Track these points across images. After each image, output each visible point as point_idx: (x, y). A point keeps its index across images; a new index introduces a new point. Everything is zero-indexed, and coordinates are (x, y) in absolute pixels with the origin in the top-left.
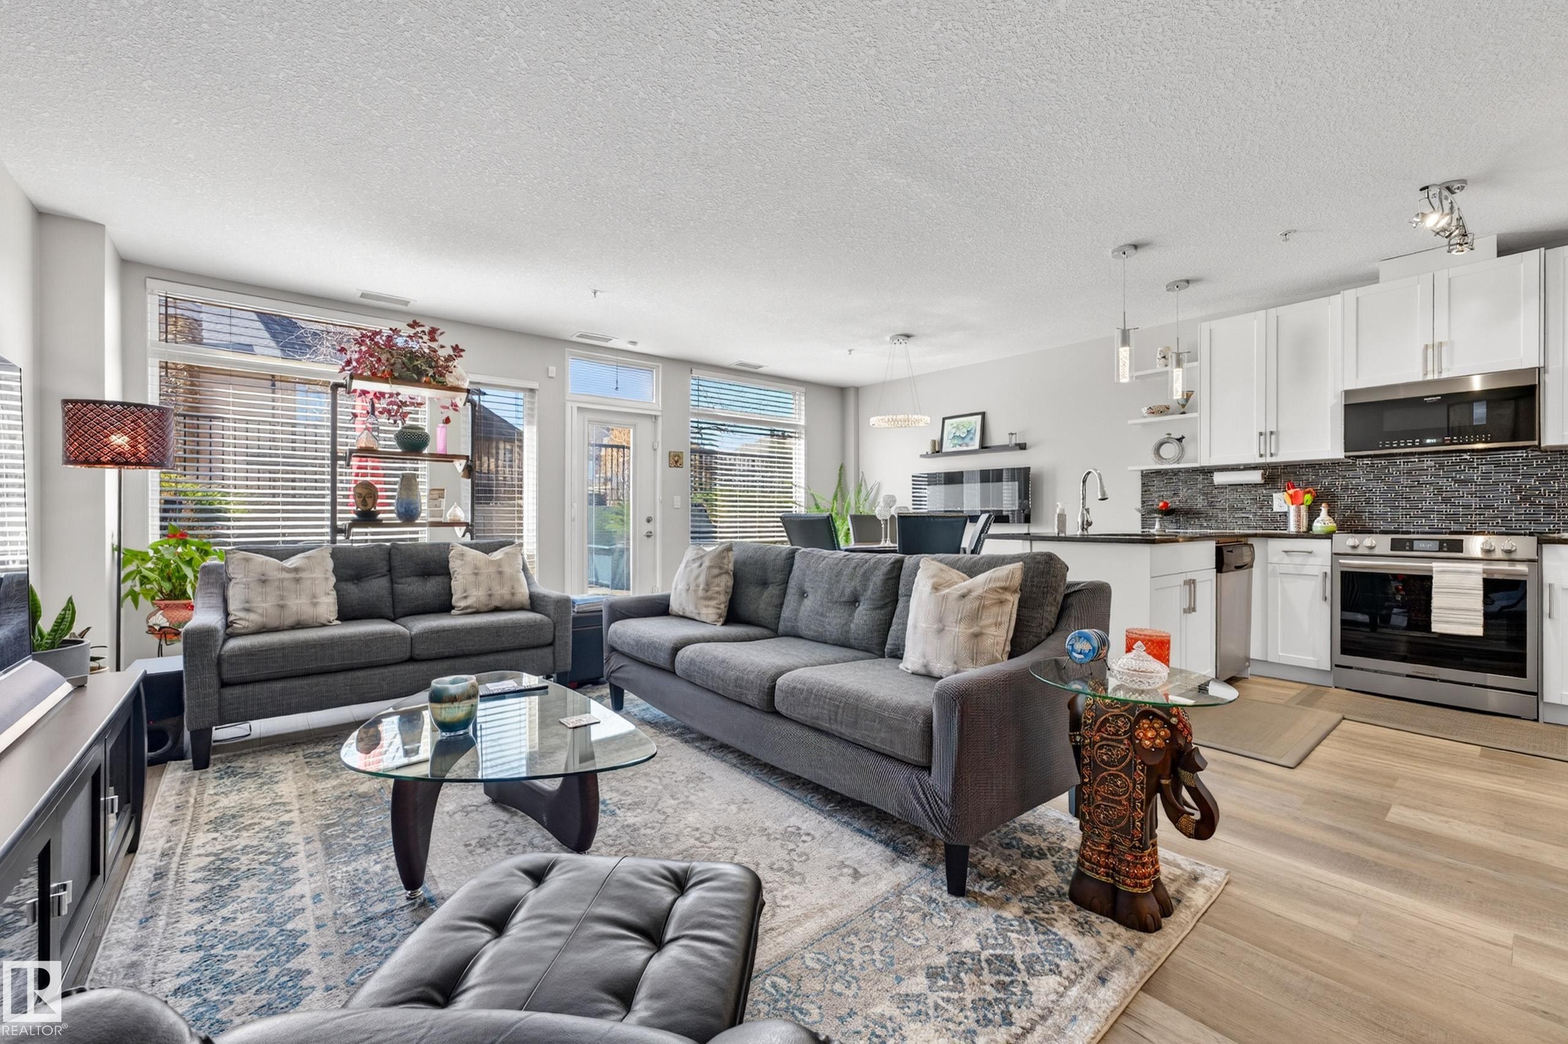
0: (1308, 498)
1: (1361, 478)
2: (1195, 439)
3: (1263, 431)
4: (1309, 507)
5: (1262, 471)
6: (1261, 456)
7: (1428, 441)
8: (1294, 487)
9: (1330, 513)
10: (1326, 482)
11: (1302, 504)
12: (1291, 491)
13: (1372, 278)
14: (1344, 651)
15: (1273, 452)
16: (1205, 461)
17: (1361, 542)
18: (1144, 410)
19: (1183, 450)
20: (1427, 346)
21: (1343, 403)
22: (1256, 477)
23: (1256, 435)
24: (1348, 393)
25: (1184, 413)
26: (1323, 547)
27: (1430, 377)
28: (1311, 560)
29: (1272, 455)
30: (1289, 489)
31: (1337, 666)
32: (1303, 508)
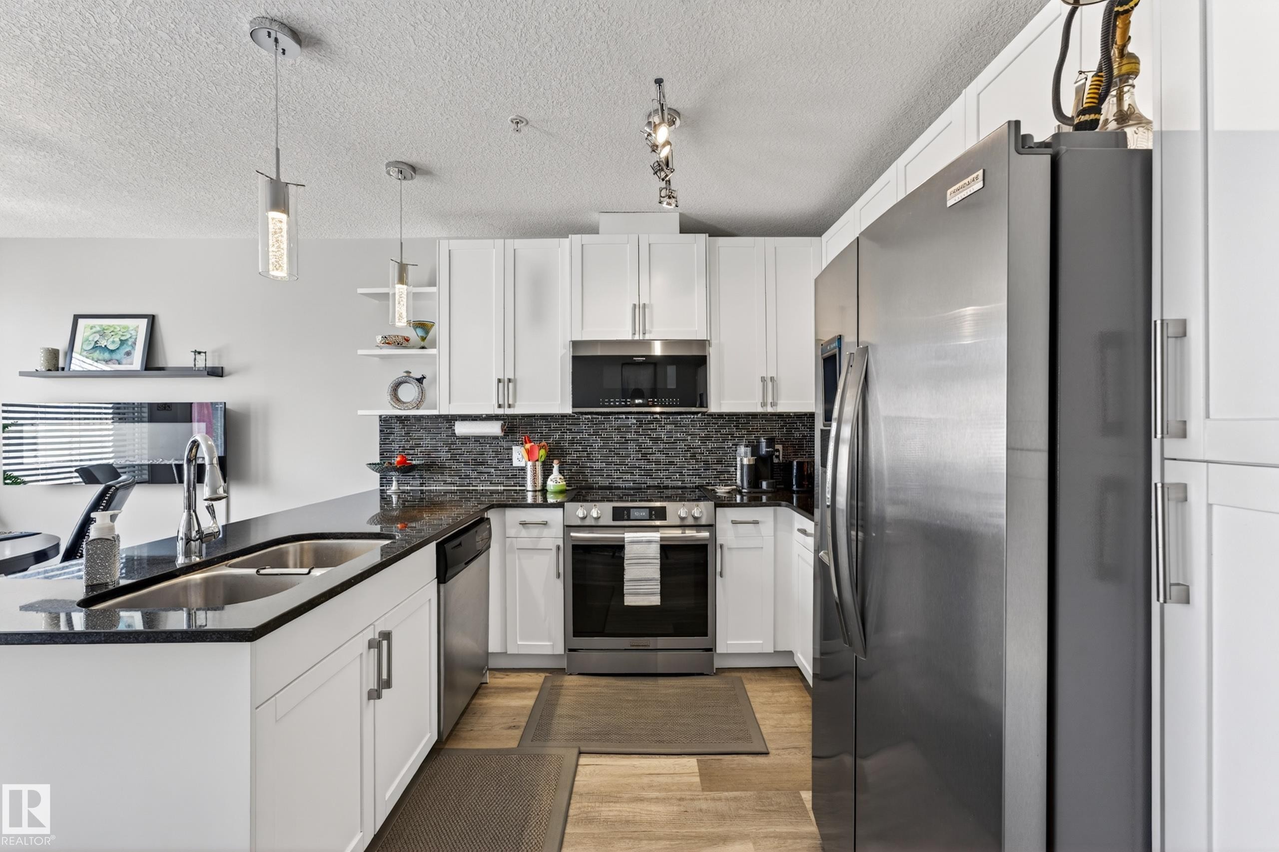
0: (543, 452)
1: (584, 432)
2: (434, 379)
3: (501, 377)
4: (544, 463)
5: (502, 422)
6: (500, 406)
7: (637, 401)
8: (530, 442)
9: (561, 472)
10: (557, 436)
11: (537, 460)
12: (528, 446)
13: (593, 230)
14: (577, 633)
15: (510, 402)
16: (445, 409)
17: (589, 511)
18: (379, 338)
19: (422, 392)
20: (635, 305)
21: (571, 354)
22: (494, 429)
23: (495, 382)
24: (575, 344)
25: (423, 348)
26: (555, 516)
27: (637, 337)
28: (546, 532)
29: (509, 406)
30: (526, 443)
31: (570, 650)
32: (539, 464)
